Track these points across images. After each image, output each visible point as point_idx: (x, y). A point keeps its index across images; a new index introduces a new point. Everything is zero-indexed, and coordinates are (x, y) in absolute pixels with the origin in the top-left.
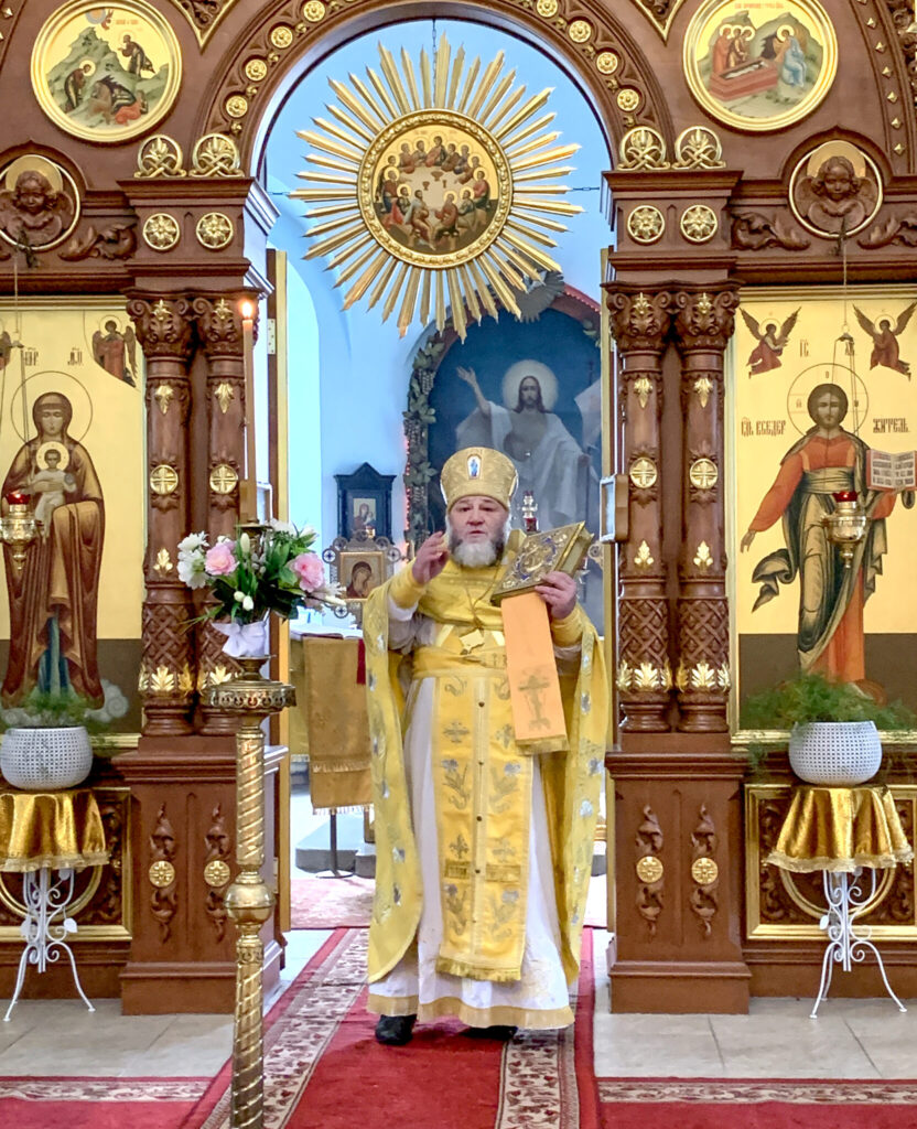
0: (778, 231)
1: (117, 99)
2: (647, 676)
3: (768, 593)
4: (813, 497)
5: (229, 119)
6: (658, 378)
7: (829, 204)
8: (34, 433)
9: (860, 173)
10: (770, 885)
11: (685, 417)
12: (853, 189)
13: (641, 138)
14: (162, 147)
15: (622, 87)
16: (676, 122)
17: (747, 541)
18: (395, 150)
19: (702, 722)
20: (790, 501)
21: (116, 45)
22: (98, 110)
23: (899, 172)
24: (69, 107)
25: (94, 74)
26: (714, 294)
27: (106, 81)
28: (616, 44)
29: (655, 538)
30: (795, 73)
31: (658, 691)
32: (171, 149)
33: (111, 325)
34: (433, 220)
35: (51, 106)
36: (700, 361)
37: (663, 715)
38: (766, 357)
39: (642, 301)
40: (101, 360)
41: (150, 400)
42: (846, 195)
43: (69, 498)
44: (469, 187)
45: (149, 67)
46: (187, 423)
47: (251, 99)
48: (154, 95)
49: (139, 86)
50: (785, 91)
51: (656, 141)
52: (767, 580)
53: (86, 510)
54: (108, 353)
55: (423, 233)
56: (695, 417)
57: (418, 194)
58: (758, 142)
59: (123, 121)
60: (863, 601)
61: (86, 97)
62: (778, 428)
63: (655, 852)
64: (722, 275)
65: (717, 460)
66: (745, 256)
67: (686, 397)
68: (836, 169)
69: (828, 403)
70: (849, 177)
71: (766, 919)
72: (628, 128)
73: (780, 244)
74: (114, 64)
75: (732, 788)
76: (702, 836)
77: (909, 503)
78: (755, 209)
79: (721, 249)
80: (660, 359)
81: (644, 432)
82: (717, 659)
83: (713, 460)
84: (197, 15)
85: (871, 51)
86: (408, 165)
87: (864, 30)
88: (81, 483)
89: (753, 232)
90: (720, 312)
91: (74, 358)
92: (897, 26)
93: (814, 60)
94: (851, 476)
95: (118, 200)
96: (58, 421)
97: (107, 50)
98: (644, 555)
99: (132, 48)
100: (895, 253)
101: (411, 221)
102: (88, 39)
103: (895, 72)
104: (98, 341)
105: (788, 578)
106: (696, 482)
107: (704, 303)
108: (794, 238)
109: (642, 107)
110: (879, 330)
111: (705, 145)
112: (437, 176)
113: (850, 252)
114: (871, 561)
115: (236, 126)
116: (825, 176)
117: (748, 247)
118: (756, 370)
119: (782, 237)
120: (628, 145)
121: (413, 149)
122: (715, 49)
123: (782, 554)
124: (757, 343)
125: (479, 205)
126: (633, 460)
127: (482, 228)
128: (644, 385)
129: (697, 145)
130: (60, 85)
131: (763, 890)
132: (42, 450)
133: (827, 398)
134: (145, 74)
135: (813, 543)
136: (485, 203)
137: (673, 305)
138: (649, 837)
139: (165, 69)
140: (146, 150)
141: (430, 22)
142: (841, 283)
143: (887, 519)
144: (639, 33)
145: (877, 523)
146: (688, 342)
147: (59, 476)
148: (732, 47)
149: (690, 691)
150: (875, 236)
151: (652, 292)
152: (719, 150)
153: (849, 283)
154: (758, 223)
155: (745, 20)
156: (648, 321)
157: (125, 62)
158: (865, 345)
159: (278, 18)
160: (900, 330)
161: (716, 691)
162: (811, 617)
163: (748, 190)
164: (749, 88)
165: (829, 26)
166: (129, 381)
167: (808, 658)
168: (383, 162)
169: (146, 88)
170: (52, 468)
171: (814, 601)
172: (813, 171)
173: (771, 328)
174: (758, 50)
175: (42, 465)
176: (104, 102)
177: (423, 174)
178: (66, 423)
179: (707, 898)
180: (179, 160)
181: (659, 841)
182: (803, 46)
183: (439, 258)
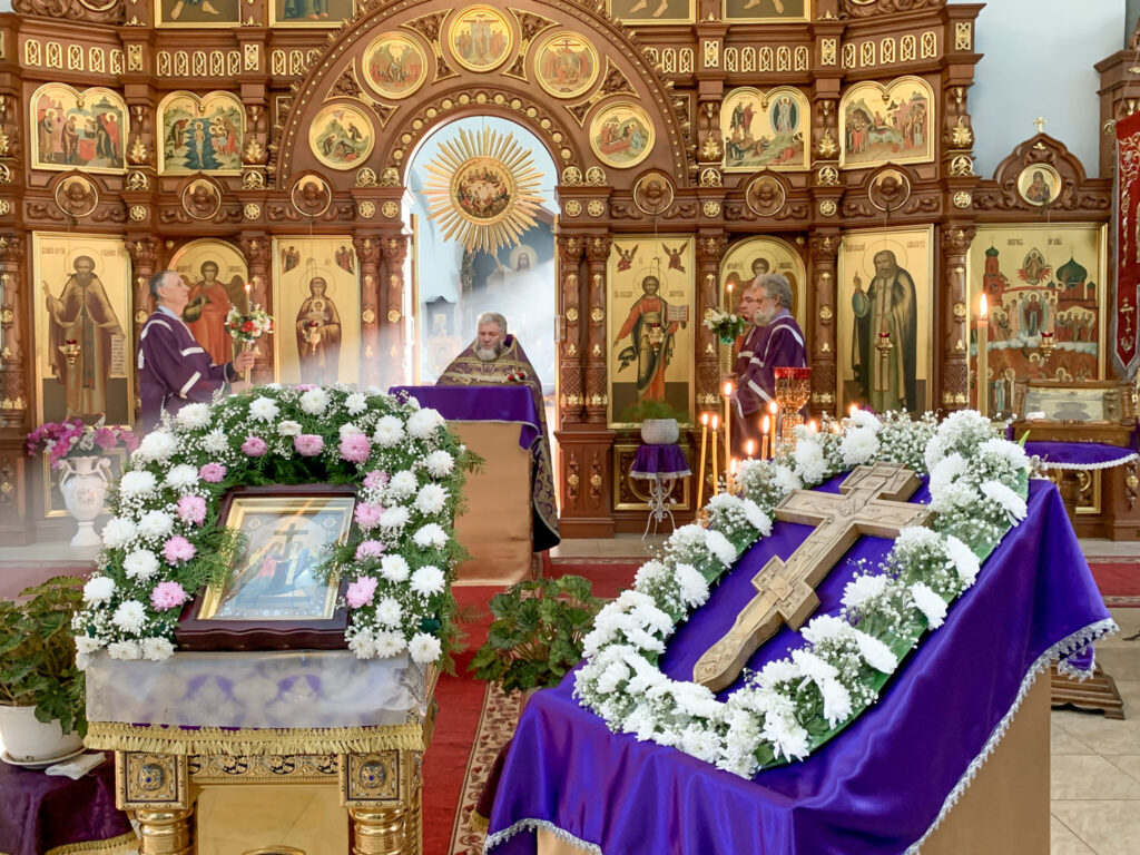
0: (629, 212)
1: (347, 151)
2: (573, 400)
3: (625, 365)
4: (644, 326)
5: (395, 161)
6: (578, 273)
7: (651, 201)
8: (310, 295)
9: (664, 187)
10: (624, 487)
11: (590, 290)
12: (661, 194)
13: (572, 170)
14: (367, 173)
15: (564, 148)
16: (587, 163)
17: (616, 343)
18: (466, 173)
19: (596, 419)
20: (635, 326)
21: (346, 127)
22: (339, 155)
23: (680, 186)
24: (326, 154)
25: (336, 140)
26: (602, 238)
27: (342, 143)
28: (561, 130)
29: (577, 341)
30: (637, 143)
31: (578, 406)
32: (371, 174)
33: (343, 248)
34: (482, 204)
35: (318, 154)
36: (596, 267)
37: (580, 416)
38: (624, 265)
39: (571, 242)
40: (339, 264)
41: (362, 283)
42: (658, 196)
43: (326, 323)
44: (498, 189)
45: (360, 137)
46: (378, 292)
47: (404, 152)
48: (363, 149)
49: (356, 145)
50: (632, 151)
51: (578, 173)
52: (625, 359)
53: (333, 328)
54: (343, 260)
55: (478, 209)
56: (594, 290)
57: (476, 193)
58: (620, 173)
59: (349, 161)
60: (665, 369)
61: (333, 150)
62: (629, 295)
63: (576, 473)
64: (605, 231)
65: (604, 309)
66: (615, 223)
67: (590, 282)
68: (654, 186)
69: (651, 284)
70: (659, 189)
71: (622, 501)
72: (566, 167)
73: (630, 217)
74: (345, 136)
75: (608, 446)
76: (595, 467)
77: (684, 327)
78: (619, 201)
79: (606, 220)
80: (579, 266)
81: (573, 297)
82: (602, 392)
83: (601, 309)
84: (381, 115)
85: (669, 134)
86: (471, 180)
87: (666, 124)
88: (331, 317)
89: (619, 211)
90: (604, 246)
91: (328, 262)
92: (680, 124)
93: (645, 138)
94: (660, 316)
95: (347, 195)
96: (321, 290)
97: (342, 129)
98: (572, 349)
99: (353, 129)
100: (678, 221)
101: (473, 204)
102: (334, 124)
103: (679, 143)
104: (337, 254)
105: (633, 359)
106: (594, 318)
107: (597, 242)
108: (636, 215)
109: (572, 157)
110: (672, 253)
111: (598, 175)
112: (484, 184)
113: (660, 221)
114: (668, 351)
115: (398, 163)
116: (649, 189)
117: (616, 218)
118: (621, 270)
119: (631, 214)
120: (567, 174)
121: (474, 172)
122: (603, 132)
123: (631, 348)
124: (620, 258)
125: (503, 197)
126: (568, 309)
127: (503, 208)
128: (572, 277)
129: (595, 175)
130: (322, 144)
131: (621, 489)
132: (315, 301)
133: (652, 282)
134: (358, 140)
135: (644, 344)
136: (505, 196)
137: (585, 243)
138: (573, 467)
139: (367, 138)
140: (360, 174)
141: (480, 118)
142: (653, 232)
143: (676, 334)
144: (571, 125)
145: (670, 336)
146: (591, 259)
147: (322, 313)
148: (610, 131)
149: (591, 405)
150: (670, 213)
151: (576, 238)
152: (604, 177)
153: (658, 232)
154: (621, 208)
155: (616, 119)
156: (574, 250)
157: (350, 135)
158: (666, 259)
159: (416, 116)
160: (681, 253)
161: (602, 406)
162: (643, 375)
163: (617, 194)
164: (617, 149)
165: (652, 124)
166: (351, 272)
167: (641, 392)
168: (461, 178)
169: (359, 146)
170: (319, 310)
171: (644, 368)
172: (644, 186)
173: (627, 251)
174: (621, 133)
175: (315, 309)
176: (341, 152)
177: (478, 184)
178: (324, 291)
179: (596, 492)
180: (375, 178)
181: (577, 468)
182: (641, 131)
183: (485, 220)
